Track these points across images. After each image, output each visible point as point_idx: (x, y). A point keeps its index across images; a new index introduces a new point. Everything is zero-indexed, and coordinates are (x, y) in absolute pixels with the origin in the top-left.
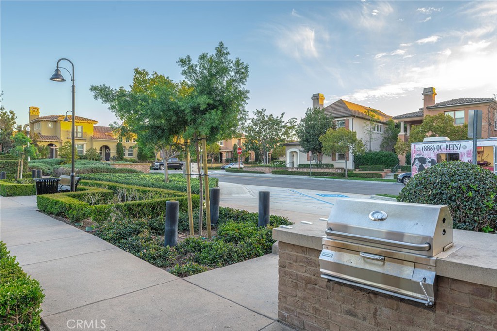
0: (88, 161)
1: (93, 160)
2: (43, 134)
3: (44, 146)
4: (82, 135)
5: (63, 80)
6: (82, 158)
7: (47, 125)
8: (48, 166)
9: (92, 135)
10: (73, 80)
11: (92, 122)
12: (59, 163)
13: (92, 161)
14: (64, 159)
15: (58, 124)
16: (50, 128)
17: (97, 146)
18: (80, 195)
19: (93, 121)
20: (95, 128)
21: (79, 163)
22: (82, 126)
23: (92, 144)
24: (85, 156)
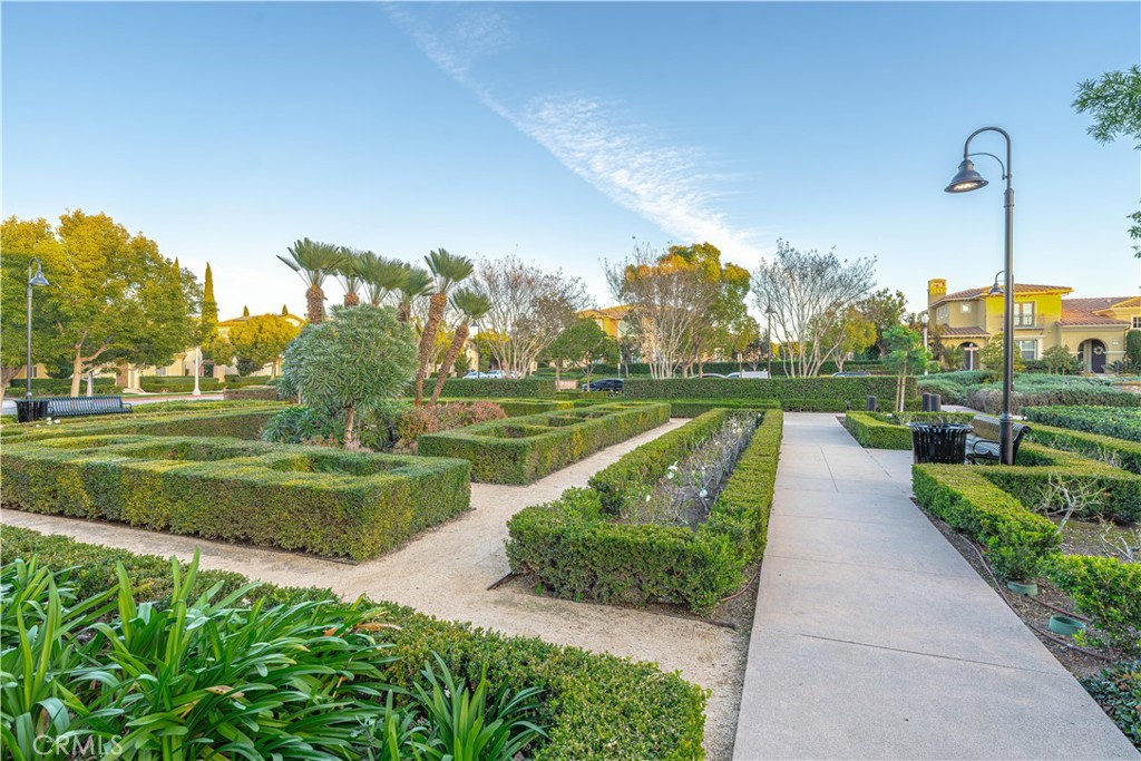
0: (1049, 375)
1: (1060, 371)
2: (952, 325)
3: (953, 347)
4: (1033, 321)
5: (981, 183)
6: (1033, 367)
7: (959, 308)
8: (957, 385)
9: (1058, 318)
10: (1008, 177)
11: (1058, 291)
12: (981, 380)
13: (1058, 374)
14: (992, 371)
15: (981, 304)
16: (966, 314)
17: (1071, 343)
18: (1027, 478)
19: (1060, 288)
20: (1066, 304)
21: (1027, 380)
22: (1033, 303)
23: (1058, 338)
24: (1041, 363)
